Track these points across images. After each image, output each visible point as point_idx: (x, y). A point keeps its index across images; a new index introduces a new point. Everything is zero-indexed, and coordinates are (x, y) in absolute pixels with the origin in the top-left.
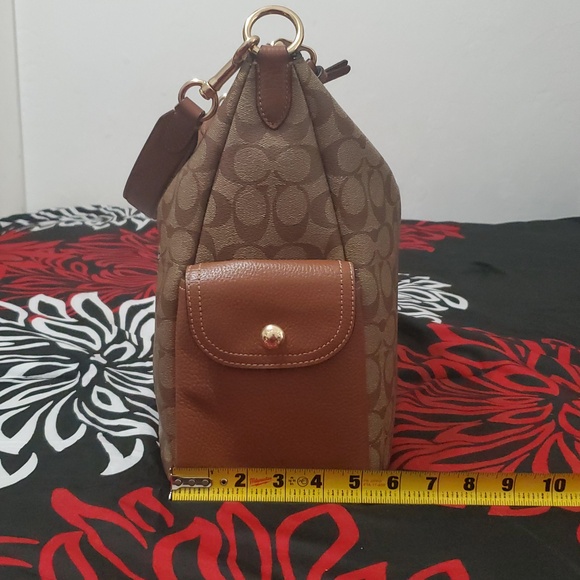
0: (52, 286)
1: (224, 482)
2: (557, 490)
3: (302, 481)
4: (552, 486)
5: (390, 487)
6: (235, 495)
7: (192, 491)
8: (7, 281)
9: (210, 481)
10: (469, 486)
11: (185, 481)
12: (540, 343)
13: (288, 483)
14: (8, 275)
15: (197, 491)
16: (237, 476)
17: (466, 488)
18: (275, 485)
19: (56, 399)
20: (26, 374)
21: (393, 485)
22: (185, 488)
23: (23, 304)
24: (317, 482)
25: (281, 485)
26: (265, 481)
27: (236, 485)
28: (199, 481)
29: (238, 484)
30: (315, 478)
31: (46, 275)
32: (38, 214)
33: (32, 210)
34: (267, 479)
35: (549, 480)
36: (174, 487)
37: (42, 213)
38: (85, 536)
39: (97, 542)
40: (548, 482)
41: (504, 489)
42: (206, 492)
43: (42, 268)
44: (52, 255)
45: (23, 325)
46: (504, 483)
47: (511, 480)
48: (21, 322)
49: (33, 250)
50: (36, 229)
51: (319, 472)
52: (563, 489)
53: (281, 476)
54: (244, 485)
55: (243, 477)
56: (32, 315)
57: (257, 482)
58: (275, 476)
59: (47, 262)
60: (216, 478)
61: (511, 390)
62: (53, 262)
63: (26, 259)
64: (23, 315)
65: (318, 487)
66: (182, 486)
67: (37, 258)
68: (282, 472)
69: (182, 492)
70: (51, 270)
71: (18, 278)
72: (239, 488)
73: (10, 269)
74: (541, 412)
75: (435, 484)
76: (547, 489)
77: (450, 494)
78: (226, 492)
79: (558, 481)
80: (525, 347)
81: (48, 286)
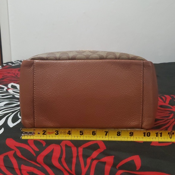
0: (16, 80)
1: (39, 133)
2: (148, 136)
3: (65, 133)
4: (146, 134)
5: (93, 135)
6: (42, 137)
7: (28, 136)
8: (2, 79)
9: (34, 133)
10: (119, 135)
11: (26, 133)
12: (170, 96)
13: (60, 133)
14: (3, 78)
15: (30, 136)
16: (43, 131)
17: (118, 135)
18: (56, 134)
19: (13, 112)
20: (4, 105)
21: (94, 134)
22: (26, 135)
23: (6, 85)
24: (69, 133)
25: (58, 134)
26: (52, 133)
27: (43, 134)
28: (31, 133)
29: (44, 134)
30: (68, 132)
31: (15, 77)
32: (15, 62)
33: (13, 61)
34: (53, 132)
35: (145, 133)
36: (23, 135)
37: (16, 61)
38: (15, 152)
39: (19, 154)
40: (144, 133)
41: (130, 136)
42: (33, 136)
43: (14, 75)
44: (17, 72)
45: (5, 91)
46: (130, 134)
47: (132, 133)
48: (5, 90)
49: (11, 71)
50: (14, 65)
51: (70, 130)
52: (149, 136)
53: (58, 131)
54: (45, 134)
55: (45, 132)
56: (9, 88)
57: (50, 133)
58: (56, 131)
59: (15, 74)
60: (36, 132)
61: (160, 110)
62: (17, 74)
63: (9, 73)
64: (6, 88)
65: (70, 135)
66: (25, 134)
67: (12, 73)
68: (58, 130)
69: (25, 136)
70: (16, 76)
71: (6, 78)
72: (44, 135)
73: (3, 76)
74: (170, 116)
75: (108, 134)
76: (144, 136)
77: (112, 137)
78: (39, 137)
79: (148, 133)
80: (165, 97)
81: (15, 80)
